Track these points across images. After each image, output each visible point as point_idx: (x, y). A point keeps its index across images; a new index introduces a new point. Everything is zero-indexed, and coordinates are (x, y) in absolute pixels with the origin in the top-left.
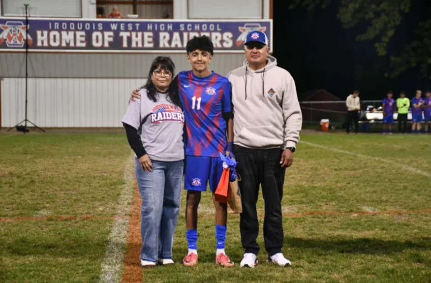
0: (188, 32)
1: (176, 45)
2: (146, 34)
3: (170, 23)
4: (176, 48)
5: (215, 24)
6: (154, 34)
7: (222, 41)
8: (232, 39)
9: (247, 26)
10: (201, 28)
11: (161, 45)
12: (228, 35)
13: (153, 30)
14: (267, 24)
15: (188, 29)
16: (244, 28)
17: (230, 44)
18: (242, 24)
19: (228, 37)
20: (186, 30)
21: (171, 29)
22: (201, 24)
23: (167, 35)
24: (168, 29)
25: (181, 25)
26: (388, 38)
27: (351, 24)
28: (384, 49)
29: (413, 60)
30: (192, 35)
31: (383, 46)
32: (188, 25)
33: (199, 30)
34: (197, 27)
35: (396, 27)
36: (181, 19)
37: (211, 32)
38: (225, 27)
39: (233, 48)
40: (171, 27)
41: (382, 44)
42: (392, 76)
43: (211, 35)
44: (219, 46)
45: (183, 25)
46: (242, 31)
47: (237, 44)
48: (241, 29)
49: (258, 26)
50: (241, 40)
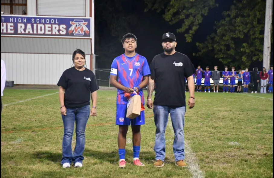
0: (37, 24)
1: (29, 32)
2: (9, 24)
3: (25, 18)
4: (29, 34)
5: (55, 19)
6: (14, 24)
7: (59, 30)
8: (65, 29)
9: (75, 21)
10: (45, 21)
11: (19, 32)
12: (63, 26)
13: (14, 22)
14: (88, 20)
15: (37, 22)
16: (74, 22)
17: (64, 32)
18: (72, 20)
19: (63, 28)
20: (35, 23)
21: (26, 22)
22: (45, 19)
23: (23, 26)
24: (24, 22)
25: (32, 19)
26: (193, 31)
27: (174, 22)
28: (190, 38)
29: (210, 45)
30: (39, 26)
31: (190, 36)
32: (37, 20)
33: (44, 22)
34: (43, 21)
35: (199, 24)
36: (32, 15)
37: (52, 24)
38: (61, 21)
39: (66, 35)
40: (26, 20)
41: (189, 35)
42: (197, 55)
43: (52, 26)
44: (57, 33)
45: (34, 19)
46: (72, 24)
47: (69, 32)
48: (71, 23)
49: (82, 21)
50: (72, 30)
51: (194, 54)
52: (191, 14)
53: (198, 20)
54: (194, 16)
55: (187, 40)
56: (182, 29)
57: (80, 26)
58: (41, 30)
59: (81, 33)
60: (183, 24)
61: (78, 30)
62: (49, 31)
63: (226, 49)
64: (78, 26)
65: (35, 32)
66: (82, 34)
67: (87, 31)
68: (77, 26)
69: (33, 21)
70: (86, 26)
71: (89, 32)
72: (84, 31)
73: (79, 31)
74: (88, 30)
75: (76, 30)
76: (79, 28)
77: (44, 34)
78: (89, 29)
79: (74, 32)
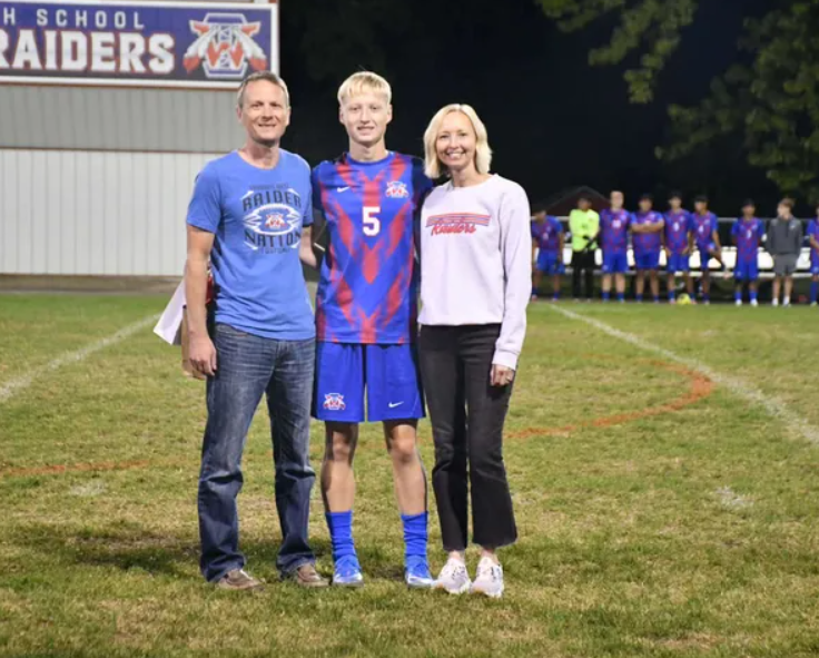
0: (59, 30)
1: (27, 64)
3: (8, 5)
4: (27, 70)
5: (129, 11)
7: (146, 57)
8: (172, 50)
9: (211, 20)
10: (91, 19)
12: (162, 42)
14: (263, 16)
15: (59, 23)
16: (205, 23)
17: (168, 65)
18: (199, 14)
19: (161, 46)
20: (52, 25)
21: (13, 21)
22: (92, 10)
24: (6, 21)
25: (39, 13)
26: (660, 59)
27: (578, 23)
28: (646, 85)
29: (722, 116)
30: (68, 37)
31: (645, 80)
32: (59, 13)
33: (85, 24)
34: (82, 19)
35: (682, 30)
37: (116, 32)
38: (154, 20)
39: (172, 75)
40: (12, 16)
41: (642, 73)
42: (672, 156)
43: (117, 39)
44: (139, 68)
45: (45, 12)
46: (199, 33)
47: (185, 63)
48: (196, 27)
49: (239, 21)
50: (197, 55)
51: (658, 153)
53: (678, 15)
55: (632, 94)
56: (614, 52)
57: (230, 41)
58: (75, 57)
59: (233, 66)
60: (617, 31)
61: (222, 57)
62: (105, 59)
63: (793, 129)
64: (223, 38)
65: (51, 64)
66: (239, 72)
67: (259, 60)
68: (221, 42)
69: (42, 20)
70: (256, 39)
71: (264, 66)
72: (246, 60)
73: (224, 61)
74: (262, 56)
75: (214, 56)
76: (225, 47)
77: (87, 73)
78: (267, 51)
79: (207, 65)
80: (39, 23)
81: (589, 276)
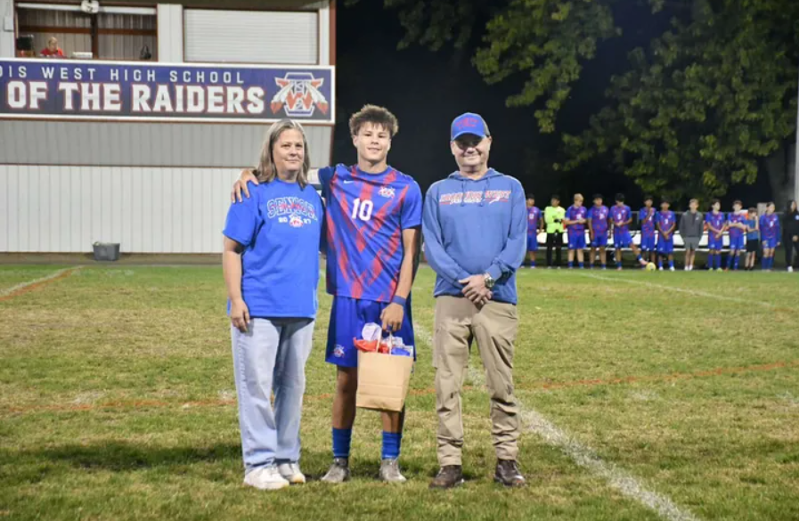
0: (185, 85)
1: (163, 108)
2: (108, 87)
3: (151, 68)
4: (163, 113)
5: (233, 71)
6: (122, 87)
7: (245, 103)
8: (262, 98)
9: (290, 77)
10: (207, 77)
11: (136, 108)
12: (256, 92)
13: (121, 81)
14: (326, 74)
15: (185, 80)
16: (285, 79)
17: (260, 108)
18: (281, 73)
19: (256, 95)
20: (180, 82)
21: (154, 79)
22: (207, 71)
23: (146, 90)
24: (149, 79)
25: (171, 73)
26: (558, 103)
27: (498, 78)
28: (550, 121)
29: (600, 142)
30: (191, 90)
31: (549, 117)
32: (185, 73)
33: (203, 81)
34: (200, 77)
35: (571, 84)
36: (171, 61)
37: (225, 86)
38: (251, 77)
39: (265, 115)
40: (153, 75)
41: (547, 112)
42: (566, 168)
43: (225, 91)
44: (240, 110)
45: (176, 73)
46: (281, 86)
47: (272, 107)
48: (279, 82)
49: (309, 78)
50: (280, 101)
51: (556, 167)
52: (549, 55)
53: (568, 73)
54: (558, 62)
55: (541, 127)
56: (528, 97)
57: (303, 91)
58: (196, 103)
59: (305, 109)
60: (527, 84)
61: (297, 102)
62: (217, 104)
64: (298, 90)
65: (180, 108)
66: (309, 113)
67: (323, 104)
68: (296, 92)
69: (173, 78)
70: (320, 89)
71: (326, 108)
72: (314, 104)
73: (299, 105)
74: (326, 102)
75: (291, 102)
76: (299, 95)
78: (328, 99)
79: (287, 107)
80: (172, 80)
81: (558, 251)
